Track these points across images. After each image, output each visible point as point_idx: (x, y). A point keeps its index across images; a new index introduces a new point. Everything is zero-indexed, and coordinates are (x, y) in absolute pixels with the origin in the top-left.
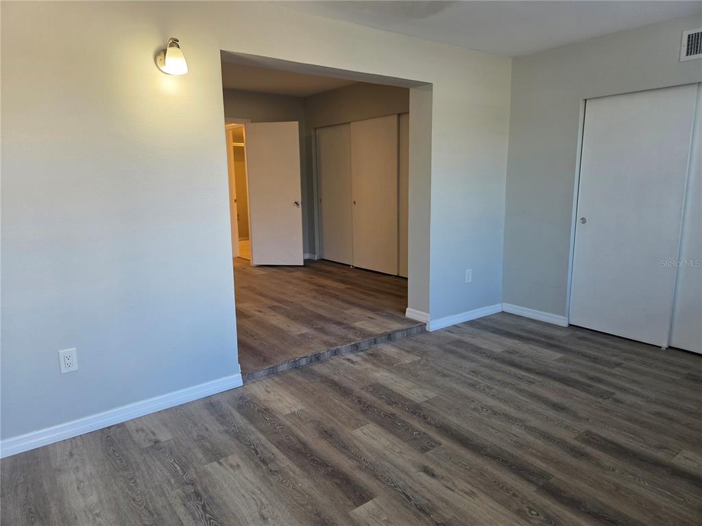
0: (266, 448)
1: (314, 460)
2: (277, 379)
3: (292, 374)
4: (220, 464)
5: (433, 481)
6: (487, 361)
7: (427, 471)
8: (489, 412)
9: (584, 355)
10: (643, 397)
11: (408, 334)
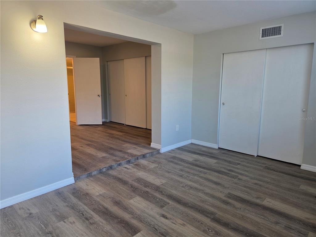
0: (87, 212)
1: (111, 216)
2: (92, 179)
3: (99, 176)
4: (65, 222)
5: (167, 221)
6: (187, 165)
7: (164, 216)
8: (189, 187)
9: (226, 161)
10: (249, 177)
11: (152, 154)
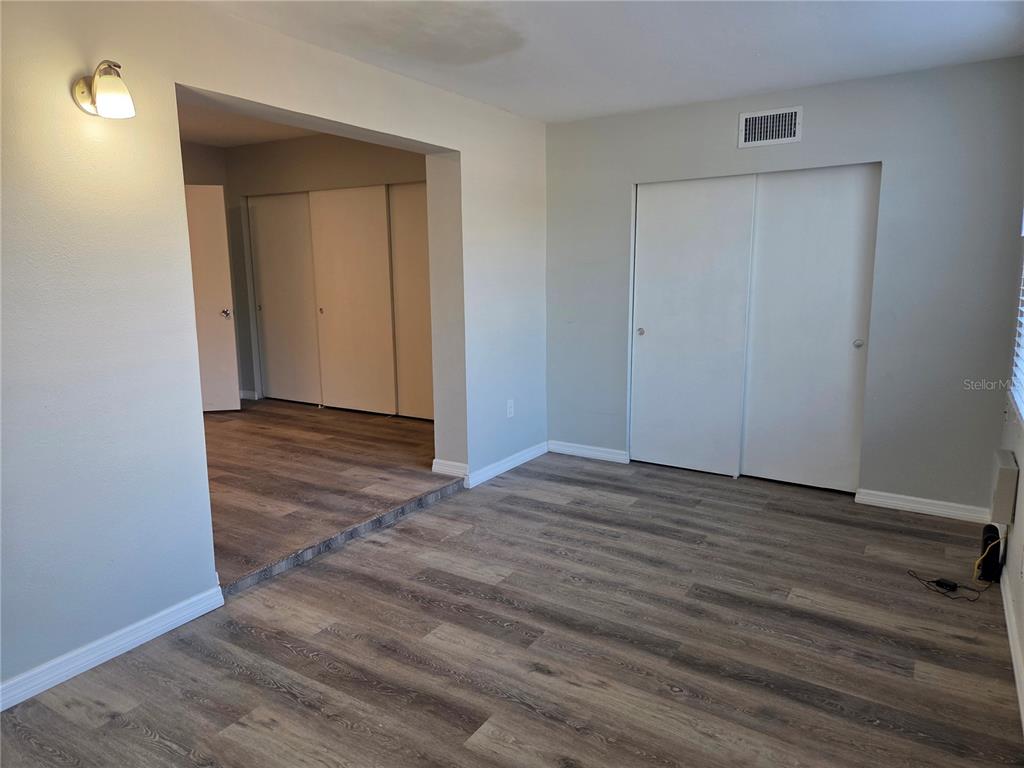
0: (304, 687)
1: (385, 688)
2: (274, 586)
3: (298, 575)
5: (552, 679)
6: (556, 518)
7: (539, 668)
8: (583, 580)
